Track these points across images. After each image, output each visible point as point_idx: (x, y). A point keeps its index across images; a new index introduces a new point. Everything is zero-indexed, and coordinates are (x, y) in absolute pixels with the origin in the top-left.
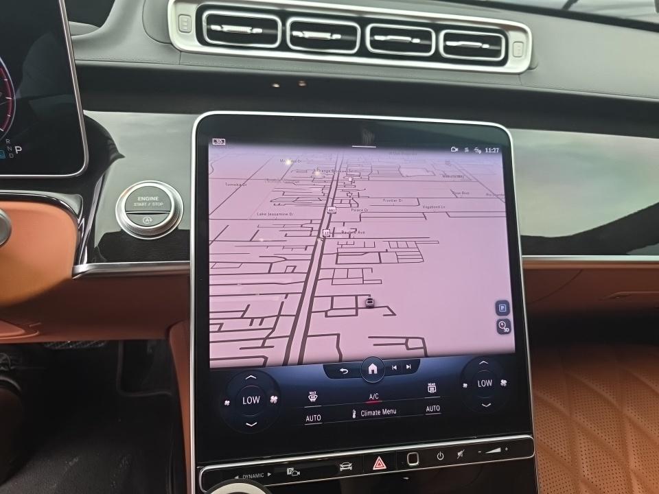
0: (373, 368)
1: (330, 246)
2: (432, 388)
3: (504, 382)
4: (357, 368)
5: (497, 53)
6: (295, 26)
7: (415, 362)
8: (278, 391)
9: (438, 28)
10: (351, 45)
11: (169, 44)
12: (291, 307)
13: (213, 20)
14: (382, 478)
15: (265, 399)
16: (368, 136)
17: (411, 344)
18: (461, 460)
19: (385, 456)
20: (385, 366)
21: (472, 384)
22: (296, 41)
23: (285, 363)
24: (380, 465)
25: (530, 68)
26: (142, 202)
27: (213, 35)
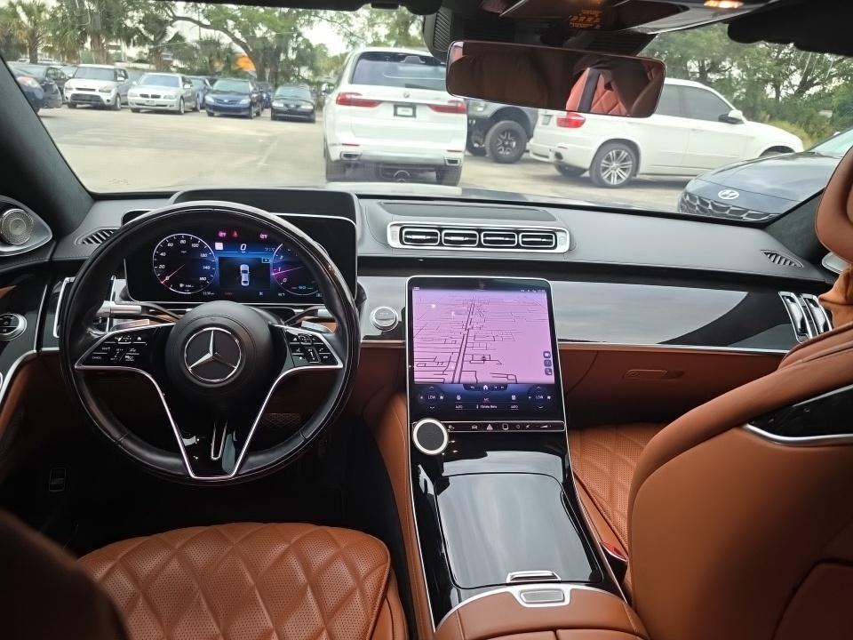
0: (486, 387)
1: (472, 333)
2: (514, 397)
3: (549, 397)
4: (478, 386)
5: (551, 243)
6: (446, 235)
7: (506, 386)
8: (444, 394)
9: (518, 232)
10: (474, 242)
11: (387, 245)
12: (454, 358)
13: (407, 233)
14: (490, 434)
15: (438, 397)
16: (482, 285)
17: (510, 377)
18: (528, 429)
19: (492, 424)
20: (491, 387)
21: (533, 397)
22: (447, 241)
23: (453, 383)
24: (490, 428)
25: (569, 250)
26: (382, 315)
27: (407, 240)
